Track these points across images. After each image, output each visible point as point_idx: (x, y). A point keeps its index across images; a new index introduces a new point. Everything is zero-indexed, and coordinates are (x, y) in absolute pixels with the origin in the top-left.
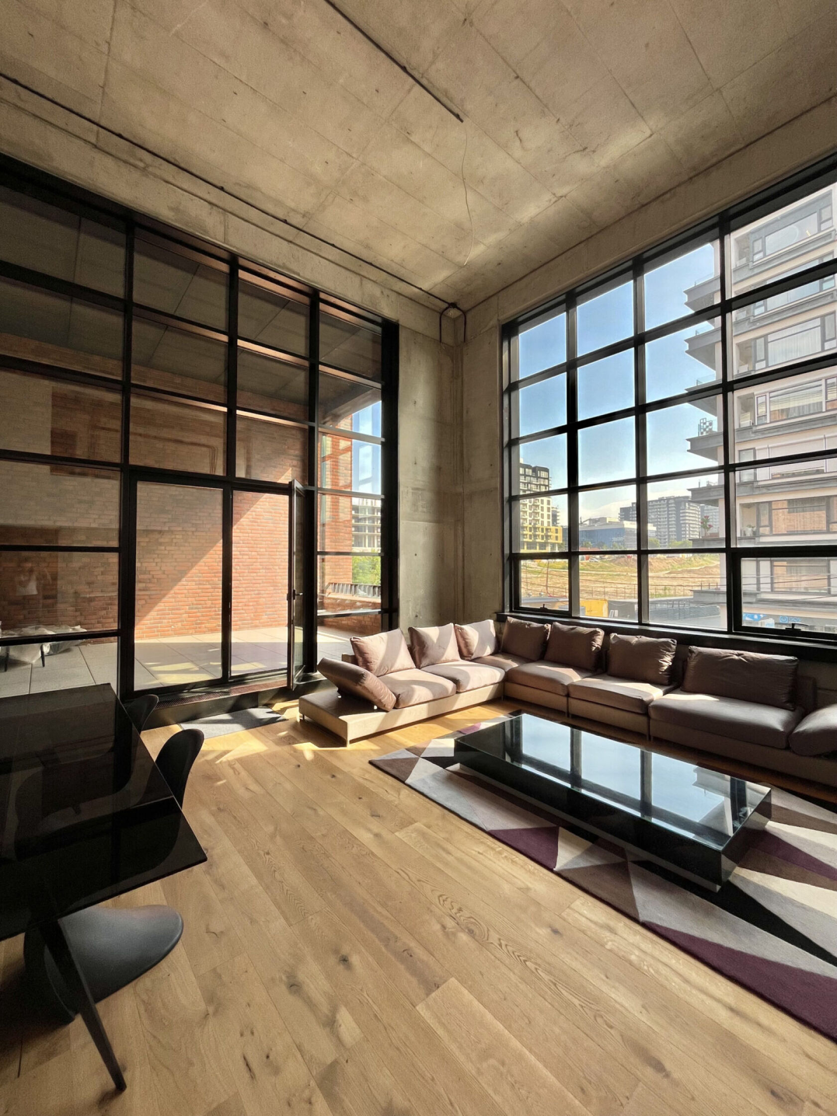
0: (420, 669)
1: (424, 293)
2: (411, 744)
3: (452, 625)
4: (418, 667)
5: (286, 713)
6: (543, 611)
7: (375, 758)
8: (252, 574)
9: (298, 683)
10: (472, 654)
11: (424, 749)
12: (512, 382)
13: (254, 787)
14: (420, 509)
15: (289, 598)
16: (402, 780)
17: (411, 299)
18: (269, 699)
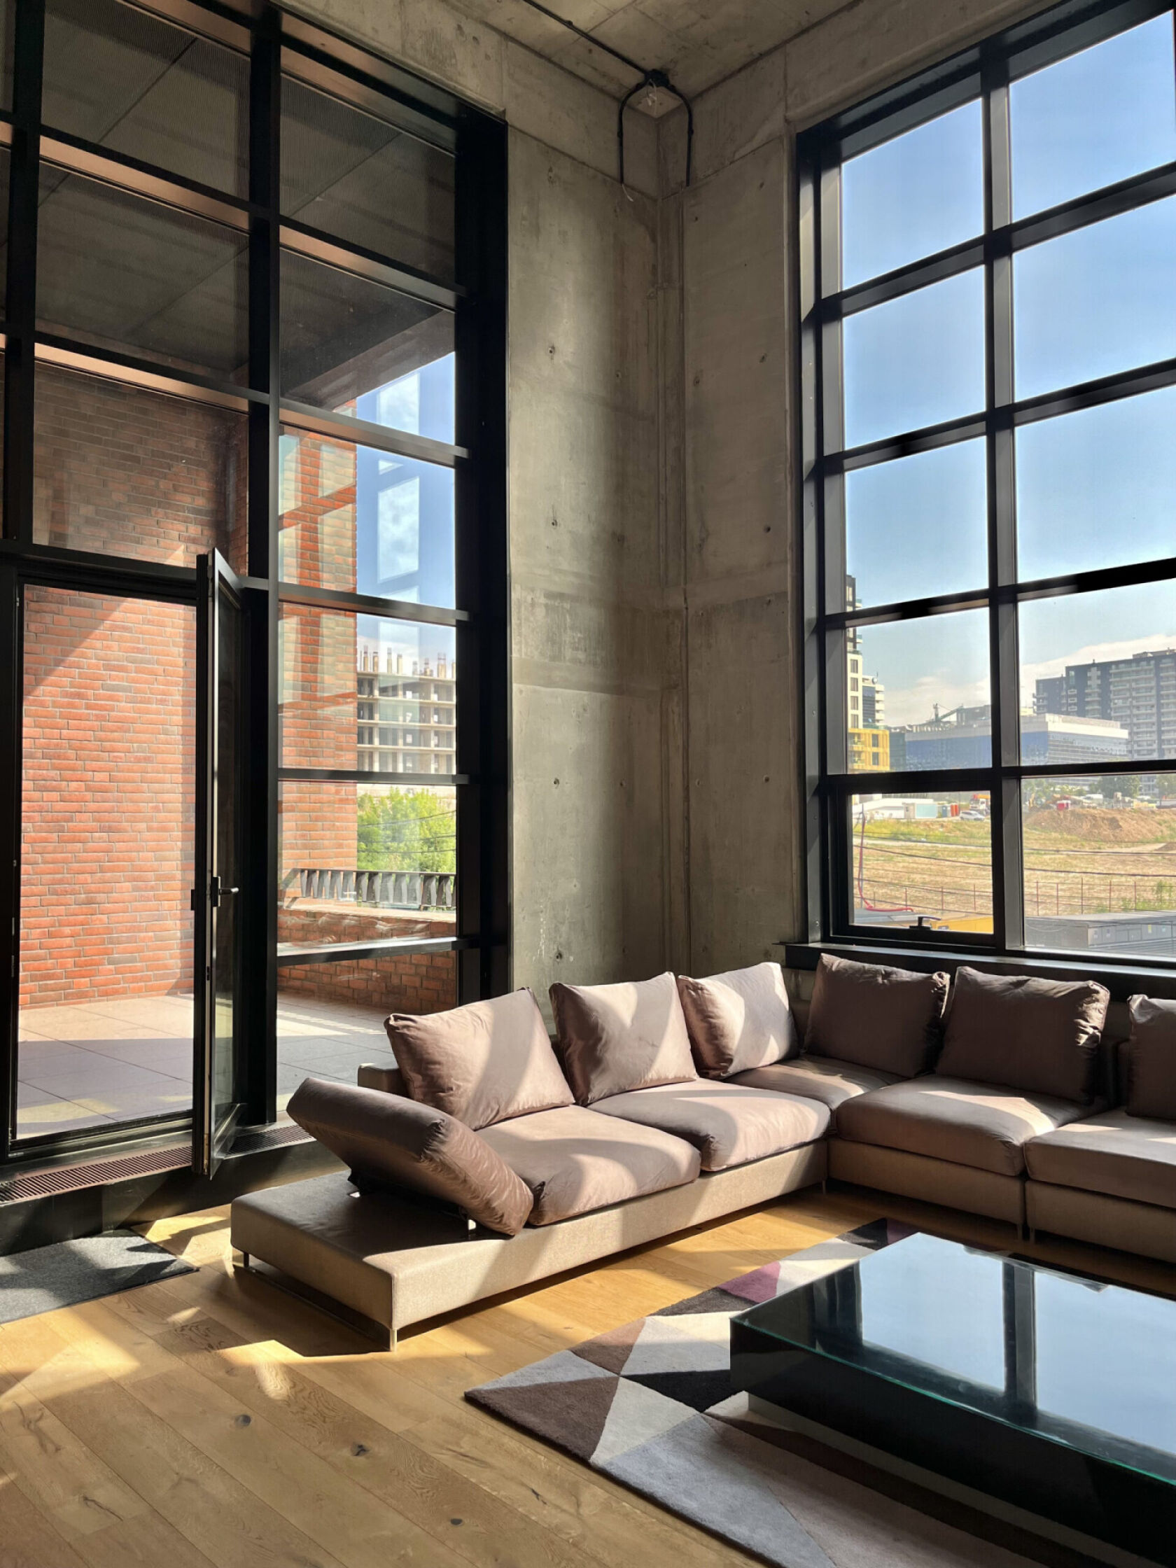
0: (586, 1106)
1: (577, 36)
2: (585, 1333)
3: (669, 977)
4: (582, 1100)
5: (188, 1249)
6: (920, 935)
7: (483, 1383)
8: (70, 846)
9: (223, 1157)
10: (730, 1061)
11: (628, 1348)
12: (825, 294)
13: (106, 1494)
14: (568, 653)
15: (198, 901)
16: (580, 1453)
17: (539, 54)
18: (136, 1205)
